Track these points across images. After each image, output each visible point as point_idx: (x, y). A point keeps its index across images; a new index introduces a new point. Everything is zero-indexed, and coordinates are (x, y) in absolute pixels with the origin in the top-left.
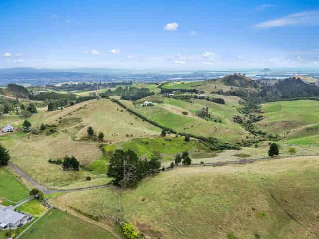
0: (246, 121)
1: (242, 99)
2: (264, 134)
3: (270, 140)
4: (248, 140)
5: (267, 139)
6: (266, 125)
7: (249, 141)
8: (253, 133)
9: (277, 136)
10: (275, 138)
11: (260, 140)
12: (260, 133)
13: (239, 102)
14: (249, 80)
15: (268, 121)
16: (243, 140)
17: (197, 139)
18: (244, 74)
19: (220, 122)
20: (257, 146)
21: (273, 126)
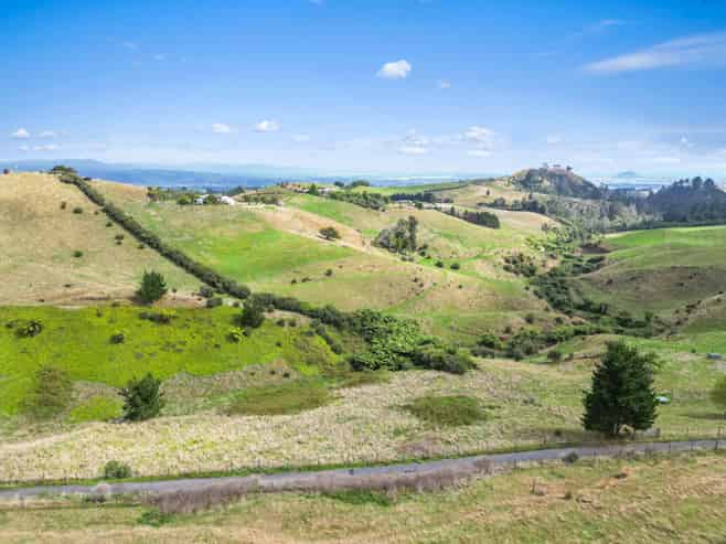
0: (548, 270)
1: (553, 222)
2: (601, 311)
3: (618, 332)
4: (529, 328)
5: (609, 328)
6: (610, 282)
7: (533, 336)
8: (558, 305)
9: (648, 319)
10: (639, 325)
11: (577, 333)
12: (585, 307)
13: (545, 228)
14: (580, 182)
15: (621, 270)
16: (508, 331)
17: (304, 321)
18: (569, 168)
19: (455, 267)
20: (555, 358)
21: (635, 283)
